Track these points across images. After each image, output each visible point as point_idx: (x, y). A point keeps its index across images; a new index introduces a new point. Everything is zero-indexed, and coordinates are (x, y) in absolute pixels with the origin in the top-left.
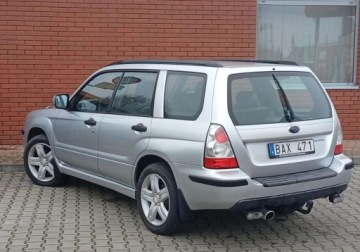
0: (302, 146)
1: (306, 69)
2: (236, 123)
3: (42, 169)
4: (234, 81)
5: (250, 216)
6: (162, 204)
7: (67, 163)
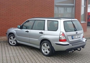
0: (78, 36)
1: (77, 20)
2: (66, 32)
3: (13, 42)
4: (65, 23)
5: (69, 52)
6: (48, 50)
7: (19, 41)
